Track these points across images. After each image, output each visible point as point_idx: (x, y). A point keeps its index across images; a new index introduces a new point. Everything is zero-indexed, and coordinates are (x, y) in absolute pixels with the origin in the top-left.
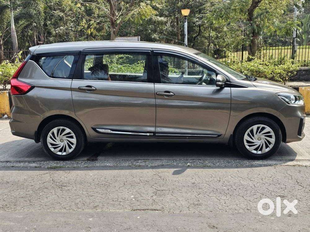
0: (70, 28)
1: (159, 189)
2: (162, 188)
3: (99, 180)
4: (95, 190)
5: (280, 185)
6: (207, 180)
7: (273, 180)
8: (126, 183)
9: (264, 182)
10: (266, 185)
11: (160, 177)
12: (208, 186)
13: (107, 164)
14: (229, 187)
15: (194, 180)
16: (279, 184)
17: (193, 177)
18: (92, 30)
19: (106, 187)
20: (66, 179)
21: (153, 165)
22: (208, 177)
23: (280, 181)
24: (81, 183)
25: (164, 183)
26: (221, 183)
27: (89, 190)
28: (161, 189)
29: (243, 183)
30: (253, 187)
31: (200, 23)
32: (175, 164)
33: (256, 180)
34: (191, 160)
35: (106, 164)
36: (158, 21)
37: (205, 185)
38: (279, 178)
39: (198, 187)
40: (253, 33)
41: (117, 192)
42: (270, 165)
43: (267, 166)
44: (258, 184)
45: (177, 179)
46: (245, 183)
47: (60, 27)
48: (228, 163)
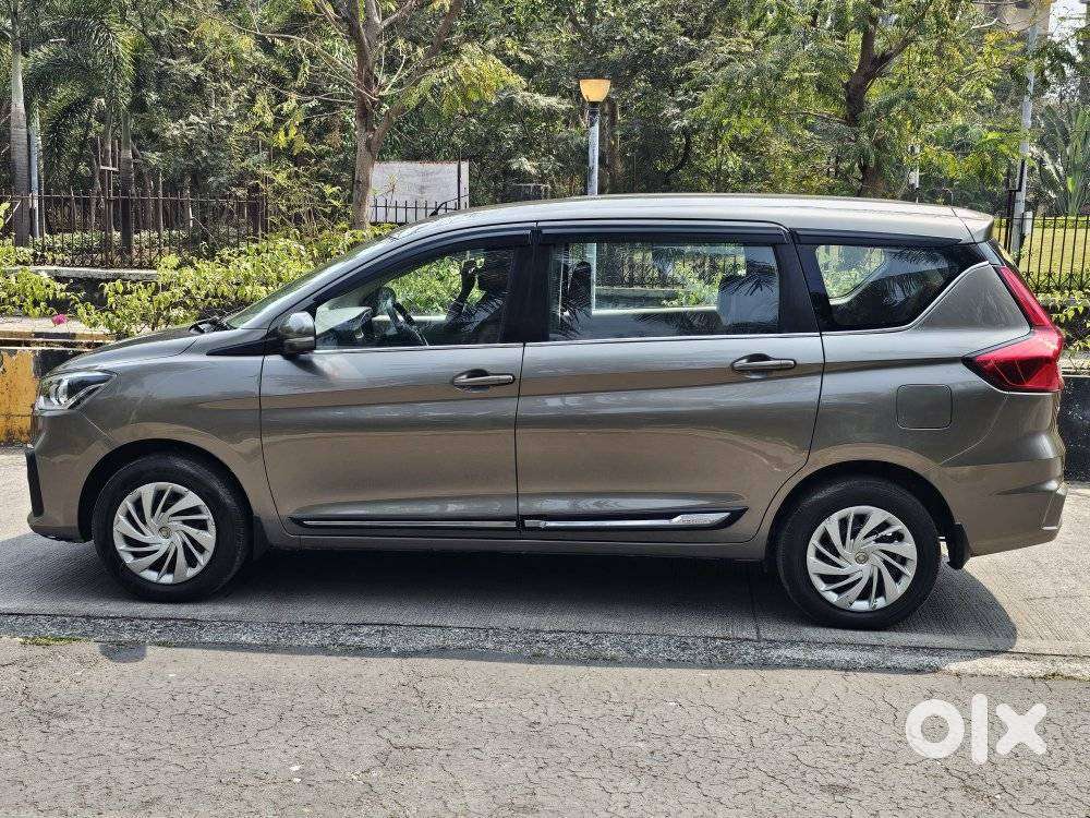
0: (224, 123)
1: (404, 740)
2: (415, 739)
3: (192, 698)
4: (169, 737)
5: (844, 744)
6: (586, 712)
7: (823, 725)
8: (288, 714)
9: (790, 731)
10: (796, 739)
11: (420, 695)
12: (584, 736)
13: (243, 638)
14: (659, 745)
15: (540, 710)
16: (843, 739)
17: (539, 700)
18: (293, 132)
19: (210, 726)
20: (74, 686)
21: (410, 646)
22: (594, 702)
23: (848, 726)
24: (125, 707)
25: (425, 718)
26: (632, 728)
27: (146, 736)
28: (410, 742)
29: (711, 729)
30: (747, 748)
31: (686, 122)
32: (490, 645)
33: (763, 721)
34: (550, 632)
35: (238, 635)
36: (536, 111)
37: (577, 731)
38: (848, 715)
39: (546, 741)
40: (863, 169)
41: (245, 746)
42: (830, 666)
43: (819, 668)
44: (766, 737)
45: (480, 705)
46: (721, 732)
47: (187, 117)
48: (683, 650)
